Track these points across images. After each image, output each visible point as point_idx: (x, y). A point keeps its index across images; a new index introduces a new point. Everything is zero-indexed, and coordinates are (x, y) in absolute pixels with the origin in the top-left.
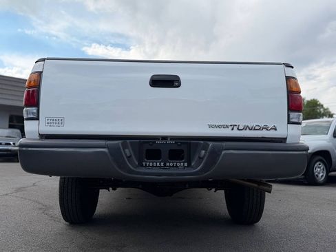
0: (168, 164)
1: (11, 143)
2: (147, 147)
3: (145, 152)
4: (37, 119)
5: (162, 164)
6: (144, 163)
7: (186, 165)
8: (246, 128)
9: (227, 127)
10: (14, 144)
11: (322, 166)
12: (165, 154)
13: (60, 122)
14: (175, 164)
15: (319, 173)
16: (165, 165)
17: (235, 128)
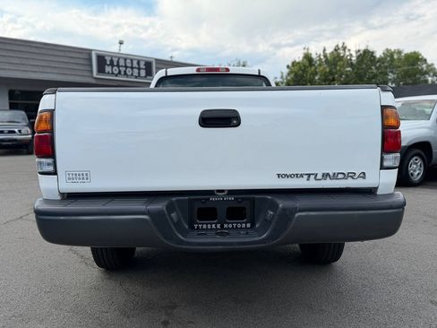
0: (226, 226)
1: (16, 130)
2: (198, 205)
3: (196, 211)
4: (55, 173)
5: (219, 226)
6: (196, 226)
7: (249, 225)
8: (326, 176)
9: (302, 176)
10: (20, 131)
11: (419, 162)
12: (222, 212)
13: (85, 176)
14: (235, 225)
15: (415, 171)
16: (222, 226)
17: (312, 177)
